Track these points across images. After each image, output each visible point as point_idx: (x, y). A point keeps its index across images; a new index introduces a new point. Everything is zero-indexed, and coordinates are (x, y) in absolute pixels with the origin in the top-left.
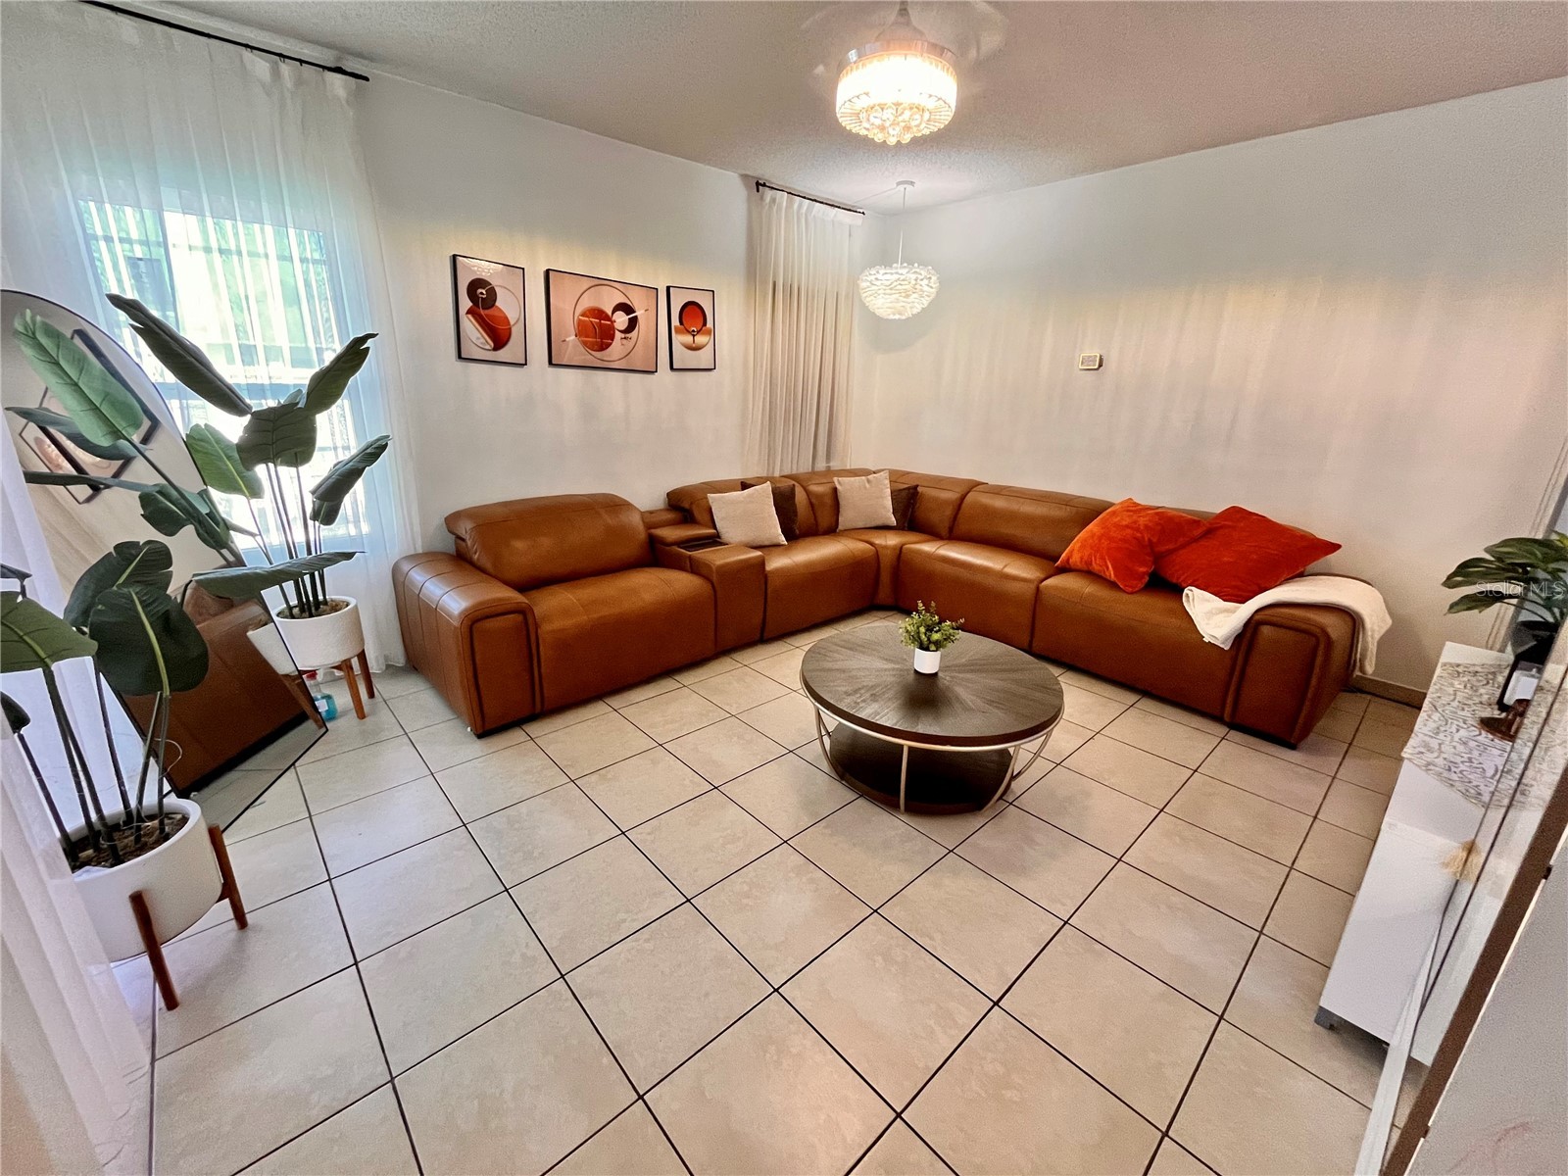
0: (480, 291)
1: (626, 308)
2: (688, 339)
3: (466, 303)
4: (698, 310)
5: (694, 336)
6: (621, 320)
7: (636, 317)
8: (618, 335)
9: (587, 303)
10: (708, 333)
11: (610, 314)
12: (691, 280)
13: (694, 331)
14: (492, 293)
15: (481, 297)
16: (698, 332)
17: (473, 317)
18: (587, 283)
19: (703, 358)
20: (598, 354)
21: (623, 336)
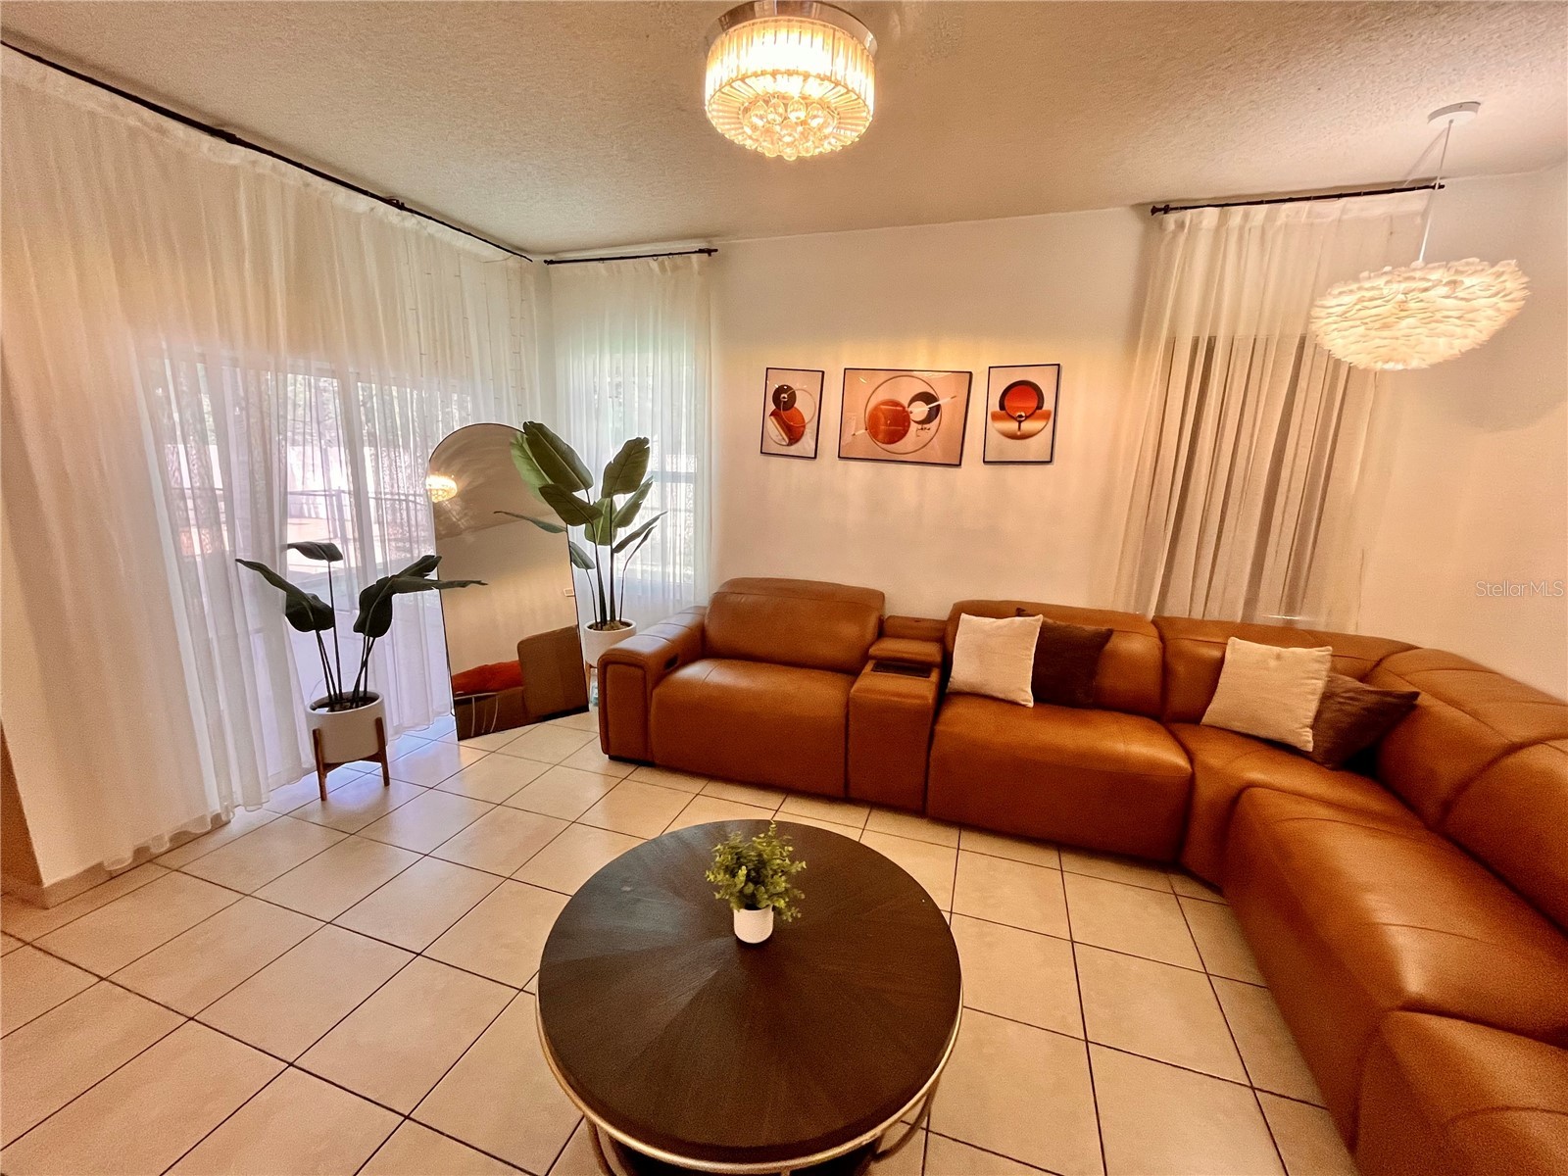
0: (783, 395)
1: (927, 397)
2: (1012, 426)
3: (771, 407)
4: (1030, 389)
5: (1020, 422)
6: (920, 410)
7: (939, 406)
8: (914, 427)
9: (883, 395)
10: (1046, 416)
11: (906, 405)
12: (1023, 356)
13: (1021, 416)
14: (793, 397)
15: (783, 402)
16: (1027, 417)
17: (776, 419)
18: (884, 376)
19: (1035, 447)
20: (890, 447)
21: (920, 426)
